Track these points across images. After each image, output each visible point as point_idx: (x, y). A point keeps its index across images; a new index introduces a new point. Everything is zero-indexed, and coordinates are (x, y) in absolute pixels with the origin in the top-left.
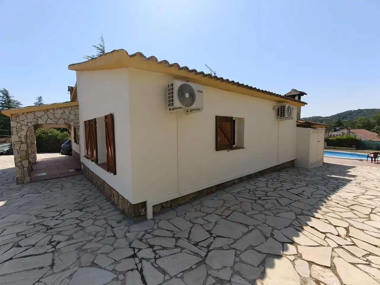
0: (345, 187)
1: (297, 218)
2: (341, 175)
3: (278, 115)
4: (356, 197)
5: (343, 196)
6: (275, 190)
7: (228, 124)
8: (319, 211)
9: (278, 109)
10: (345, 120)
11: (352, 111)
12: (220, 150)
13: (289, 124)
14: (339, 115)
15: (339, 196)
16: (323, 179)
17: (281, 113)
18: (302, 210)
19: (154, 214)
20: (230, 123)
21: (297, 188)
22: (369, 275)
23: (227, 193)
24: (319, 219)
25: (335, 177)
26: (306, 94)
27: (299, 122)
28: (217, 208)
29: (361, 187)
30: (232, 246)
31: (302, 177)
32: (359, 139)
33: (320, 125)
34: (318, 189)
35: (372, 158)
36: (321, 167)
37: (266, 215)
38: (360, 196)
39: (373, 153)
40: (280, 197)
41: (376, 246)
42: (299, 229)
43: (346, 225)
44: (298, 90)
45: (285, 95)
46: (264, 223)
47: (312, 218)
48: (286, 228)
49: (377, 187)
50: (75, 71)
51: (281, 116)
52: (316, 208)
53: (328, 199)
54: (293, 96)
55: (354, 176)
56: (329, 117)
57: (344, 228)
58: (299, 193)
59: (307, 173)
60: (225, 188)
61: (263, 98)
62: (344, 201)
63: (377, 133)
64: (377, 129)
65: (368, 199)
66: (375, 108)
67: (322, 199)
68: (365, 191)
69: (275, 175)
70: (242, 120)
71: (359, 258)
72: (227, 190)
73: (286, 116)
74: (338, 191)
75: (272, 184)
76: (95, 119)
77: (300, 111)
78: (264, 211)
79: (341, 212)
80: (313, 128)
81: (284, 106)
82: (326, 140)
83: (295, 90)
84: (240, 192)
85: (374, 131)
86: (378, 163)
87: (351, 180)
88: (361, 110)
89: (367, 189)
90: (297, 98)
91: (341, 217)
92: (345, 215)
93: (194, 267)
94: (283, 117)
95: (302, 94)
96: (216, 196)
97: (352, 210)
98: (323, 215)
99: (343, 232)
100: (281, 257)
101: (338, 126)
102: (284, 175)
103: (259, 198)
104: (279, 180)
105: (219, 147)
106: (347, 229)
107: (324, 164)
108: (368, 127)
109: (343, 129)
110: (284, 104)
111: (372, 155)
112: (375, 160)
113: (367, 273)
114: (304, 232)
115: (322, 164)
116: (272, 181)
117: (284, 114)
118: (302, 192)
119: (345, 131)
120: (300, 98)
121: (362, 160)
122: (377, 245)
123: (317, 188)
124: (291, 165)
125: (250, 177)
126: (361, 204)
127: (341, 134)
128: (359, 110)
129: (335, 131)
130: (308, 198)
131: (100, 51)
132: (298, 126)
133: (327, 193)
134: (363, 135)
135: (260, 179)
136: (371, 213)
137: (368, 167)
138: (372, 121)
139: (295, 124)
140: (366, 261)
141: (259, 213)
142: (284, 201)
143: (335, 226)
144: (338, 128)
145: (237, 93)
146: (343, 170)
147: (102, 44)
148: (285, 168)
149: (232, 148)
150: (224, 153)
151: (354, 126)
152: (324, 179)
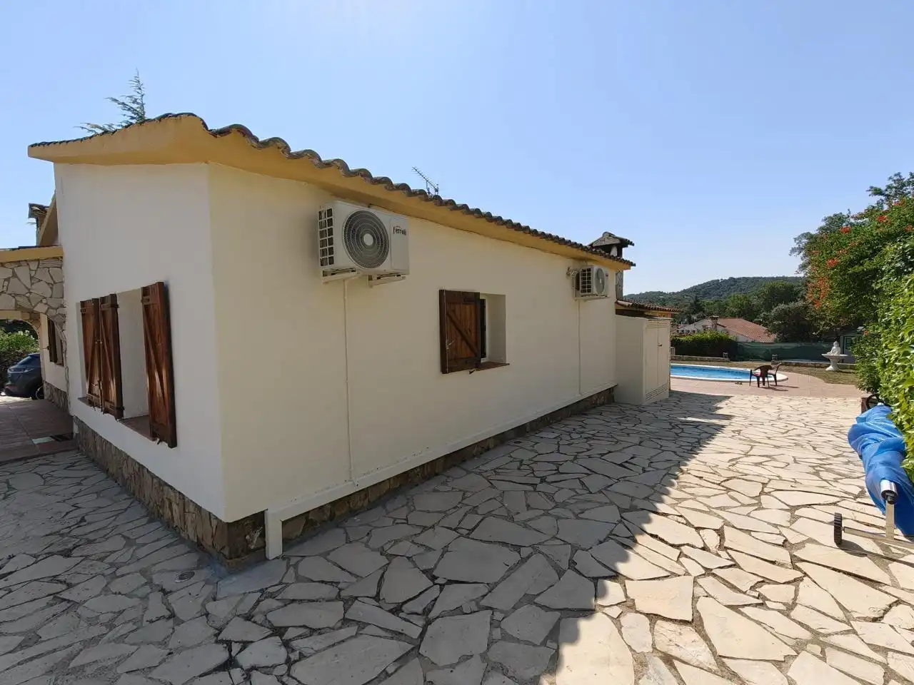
0: (714, 442)
1: (622, 517)
2: (704, 417)
3: (578, 289)
4: (734, 462)
5: (711, 462)
6: (576, 458)
7: (469, 310)
8: (665, 497)
9: (578, 275)
10: (707, 301)
11: (718, 280)
12: (452, 370)
13: (601, 308)
14: (695, 290)
15: (703, 462)
16: (671, 427)
17: (583, 283)
18: (633, 498)
19: (287, 542)
20: (473, 307)
21: (620, 451)
22: (764, 628)
23: (468, 472)
24: (665, 515)
25: (694, 422)
26: (632, 244)
27: (622, 305)
28: (448, 512)
29: (740, 439)
30: (484, 602)
31: (629, 425)
32: (734, 339)
33: (661, 310)
34: (663, 448)
35: (758, 378)
36: (666, 401)
37: (558, 518)
38: (740, 460)
39: (760, 368)
40: (586, 474)
41: (773, 563)
42: (628, 543)
43: (717, 524)
44: (617, 235)
45: (591, 245)
46: (555, 538)
47: (652, 516)
48: (601, 542)
49: (769, 438)
50: (52, 163)
51: (584, 291)
52: (657, 491)
53: (682, 471)
54: (607, 248)
55: (728, 417)
56: (678, 293)
57: (715, 530)
58: (627, 462)
59: (640, 415)
60: (464, 461)
61: (544, 251)
62: (712, 471)
63: (765, 325)
64: (764, 319)
65: (757, 464)
66: (760, 276)
67: (671, 472)
68: (748, 448)
69: (573, 423)
70: (499, 299)
71: (745, 593)
72: (469, 465)
73: (594, 290)
74: (701, 450)
75: (569, 444)
76: (114, 297)
77: (621, 280)
78: (553, 508)
79: (709, 497)
80: (650, 317)
82: (675, 343)
83: (610, 235)
84: (498, 468)
85: (759, 323)
86: (769, 388)
87: (723, 426)
88: (734, 279)
89: (752, 443)
90: (614, 252)
91: (709, 507)
92: (714, 502)
93: (390, 670)
94: (587, 293)
95: (624, 243)
96: (445, 483)
97: (728, 490)
98: (673, 506)
99: (712, 541)
100: (591, 612)
101: (693, 313)
102: (593, 423)
103: (543, 480)
104: (584, 435)
105: (449, 363)
106: (720, 532)
107: (672, 393)
108: (748, 313)
109: (704, 318)
110: (589, 263)
111: (759, 372)
112: (764, 381)
113: (759, 623)
114: (638, 549)
115: (667, 395)
116: (569, 438)
117: (589, 287)
118: (632, 458)
119: (708, 323)
120: (620, 253)
121: (741, 383)
122: (774, 560)
123: (659, 446)
124: (607, 400)
125: (521, 432)
126: (744, 477)
127: (700, 328)
128: (732, 279)
129: (691, 322)
130: (644, 471)
131: (130, 113)
132: (619, 312)
133: (680, 456)
134: (742, 330)
135: (543, 434)
136: (762, 493)
137: (753, 397)
138: (755, 302)
139: (612, 308)
140: (758, 598)
141: (544, 515)
142: (595, 483)
143: (698, 529)
144: (694, 317)
145: (486, 236)
146: (707, 404)
147: (138, 96)
148: (594, 406)
149: (479, 367)
150: (461, 379)
151: (723, 312)
152: (673, 427)
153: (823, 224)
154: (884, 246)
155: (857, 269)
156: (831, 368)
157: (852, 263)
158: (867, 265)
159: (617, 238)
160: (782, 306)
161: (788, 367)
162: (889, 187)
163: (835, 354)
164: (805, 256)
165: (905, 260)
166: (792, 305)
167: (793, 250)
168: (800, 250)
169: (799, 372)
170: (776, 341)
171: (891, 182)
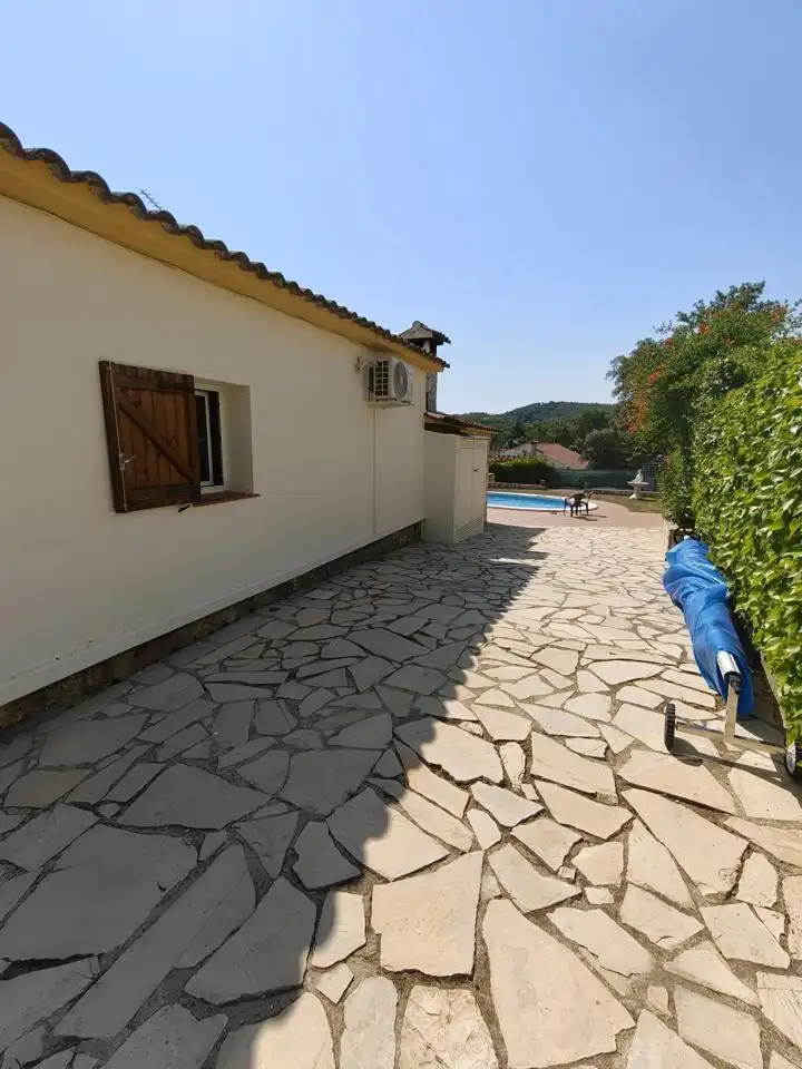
0: (525, 591)
1: (394, 735)
2: (517, 556)
3: (371, 389)
4: (547, 621)
5: (521, 622)
6: (350, 631)
8: (459, 689)
9: (371, 370)
10: (528, 425)
12: (135, 506)
13: (405, 420)
16: (480, 573)
17: (379, 382)
18: (416, 695)
20: (180, 400)
21: (413, 614)
23: (177, 670)
24: (456, 721)
25: (505, 564)
26: (447, 340)
27: (432, 418)
29: (555, 586)
31: (432, 573)
32: (551, 466)
33: (478, 427)
34: (467, 605)
35: (572, 507)
36: (480, 536)
37: (294, 751)
38: (554, 616)
39: (575, 496)
40: (358, 657)
41: (593, 796)
46: (277, 797)
48: (351, 796)
49: (584, 582)
51: (378, 393)
52: (451, 678)
53: (486, 641)
54: (417, 343)
55: (541, 556)
57: (520, 743)
58: (418, 631)
59: (448, 558)
60: (176, 650)
61: (320, 326)
63: (579, 452)
65: (572, 622)
67: (472, 643)
68: (563, 598)
69: (362, 573)
70: (240, 392)
72: (181, 659)
73: (393, 392)
74: (511, 605)
75: (347, 608)
77: (435, 387)
78: (293, 730)
79: (516, 681)
80: (464, 435)
81: (386, 363)
82: (492, 468)
84: (229, 658)
85: (574, 450)
87: (537, 568)
89: (567, 590)
91: (514, 699)
94: (383, 397)
95: (438, 339)
97: (540, 666)
98: (468, 703)
100: (292, 996)
101: (515, 438)
102: (389, 571)
103: (292, 675)
104: (371, 592)
105: (129, 494)
106: (526, 746)
108: (565, 439)
109: (524, 442)
110: (388, 355)
111: (573, 500)
112: (577, 512)
115: (481, 529)
116: (349, 597)
117: (386, 387)
118: (426, 625)
119: (528, 447)
123: (463, 603)
124: (411, 538)
125: (284, 593)
126: (557, 643)
127: (517, 454)
128: (552, 403)
129: (512, 446)
130: (439, 644)
132: (428, 427)
133: (486, 617)
134: (562, 458)
135: (314, 594)
136: (578, 666)
137: (565, 529)
138: (572, 428)
139: (420, 421)
141: (272, 746)
143: (498, 743)
144: (516, 442)
146: (520, 539)
148: (395, 547)
149: (198, 499)
150: (161, 525)
151: (543, 438)
152: (483, 573)
153: (636, 348)
154: (703, 361)
155: (678, 385)
156: (634, 496)
157: (671, 379)
158: (687, 382)
159: (429, 330)
160: (595, 432)
161: (599, 495)
162: (693, 314)
163: (639, 482)
164: (619, 380)
165: (722, 377)
166: (604, 431)
167: (609, 374)
168: (615, 374)
169: (609, 501)
170: (588, 469)
171: (695, 309)
